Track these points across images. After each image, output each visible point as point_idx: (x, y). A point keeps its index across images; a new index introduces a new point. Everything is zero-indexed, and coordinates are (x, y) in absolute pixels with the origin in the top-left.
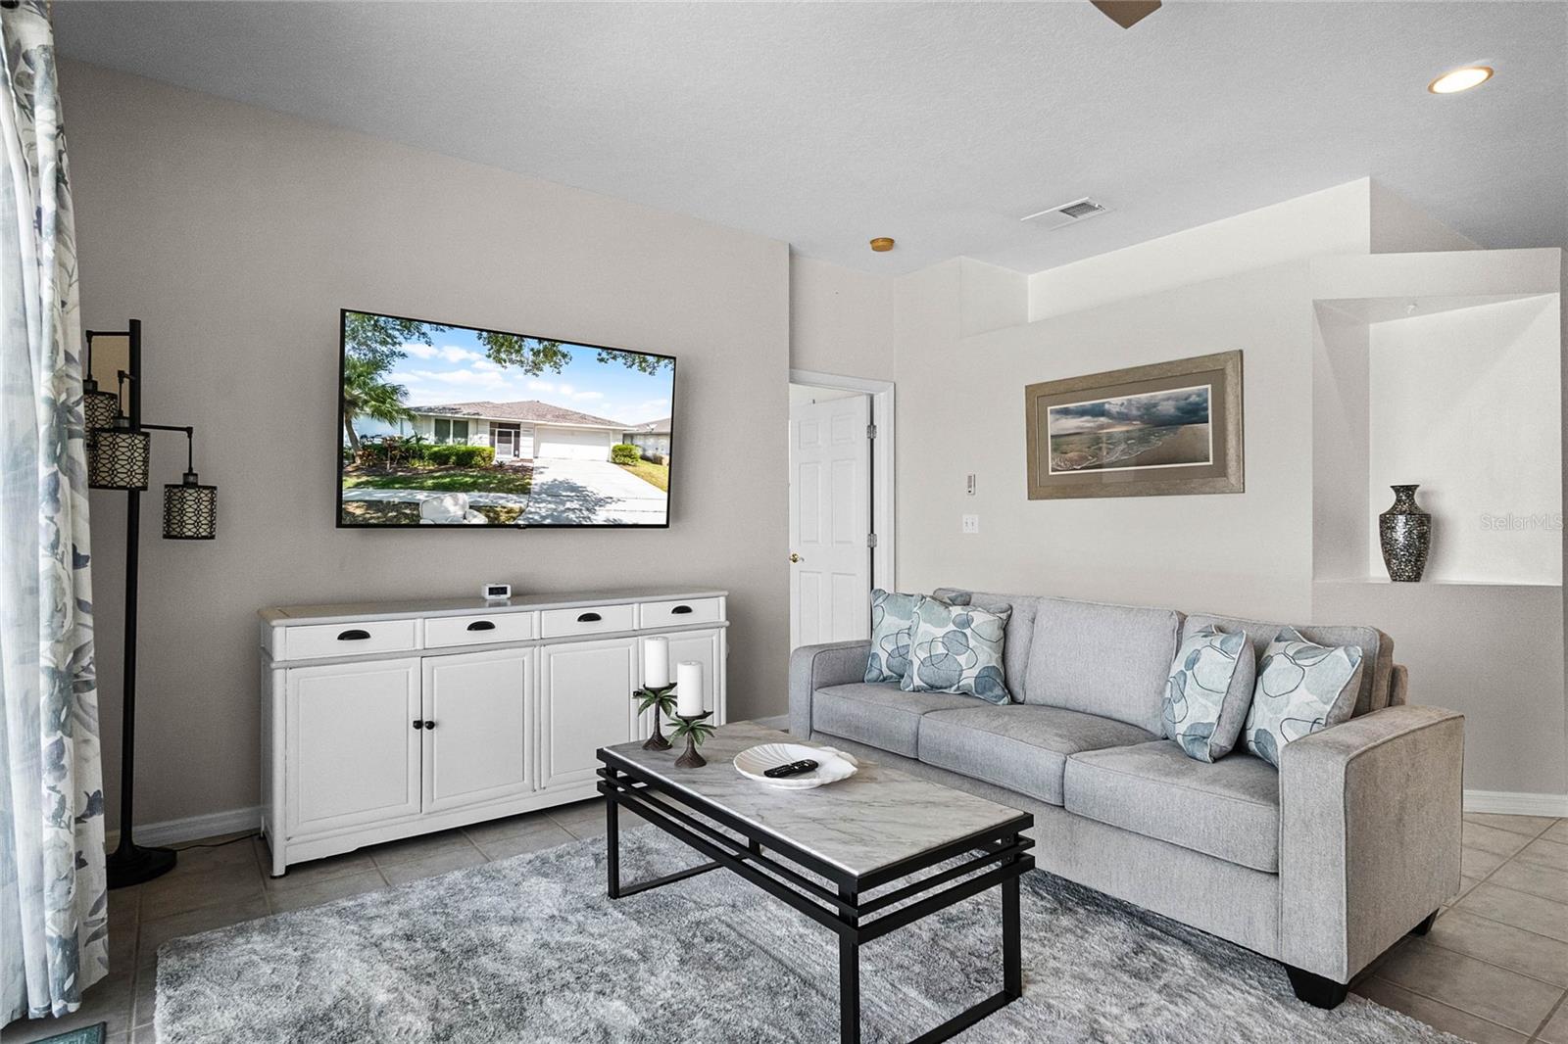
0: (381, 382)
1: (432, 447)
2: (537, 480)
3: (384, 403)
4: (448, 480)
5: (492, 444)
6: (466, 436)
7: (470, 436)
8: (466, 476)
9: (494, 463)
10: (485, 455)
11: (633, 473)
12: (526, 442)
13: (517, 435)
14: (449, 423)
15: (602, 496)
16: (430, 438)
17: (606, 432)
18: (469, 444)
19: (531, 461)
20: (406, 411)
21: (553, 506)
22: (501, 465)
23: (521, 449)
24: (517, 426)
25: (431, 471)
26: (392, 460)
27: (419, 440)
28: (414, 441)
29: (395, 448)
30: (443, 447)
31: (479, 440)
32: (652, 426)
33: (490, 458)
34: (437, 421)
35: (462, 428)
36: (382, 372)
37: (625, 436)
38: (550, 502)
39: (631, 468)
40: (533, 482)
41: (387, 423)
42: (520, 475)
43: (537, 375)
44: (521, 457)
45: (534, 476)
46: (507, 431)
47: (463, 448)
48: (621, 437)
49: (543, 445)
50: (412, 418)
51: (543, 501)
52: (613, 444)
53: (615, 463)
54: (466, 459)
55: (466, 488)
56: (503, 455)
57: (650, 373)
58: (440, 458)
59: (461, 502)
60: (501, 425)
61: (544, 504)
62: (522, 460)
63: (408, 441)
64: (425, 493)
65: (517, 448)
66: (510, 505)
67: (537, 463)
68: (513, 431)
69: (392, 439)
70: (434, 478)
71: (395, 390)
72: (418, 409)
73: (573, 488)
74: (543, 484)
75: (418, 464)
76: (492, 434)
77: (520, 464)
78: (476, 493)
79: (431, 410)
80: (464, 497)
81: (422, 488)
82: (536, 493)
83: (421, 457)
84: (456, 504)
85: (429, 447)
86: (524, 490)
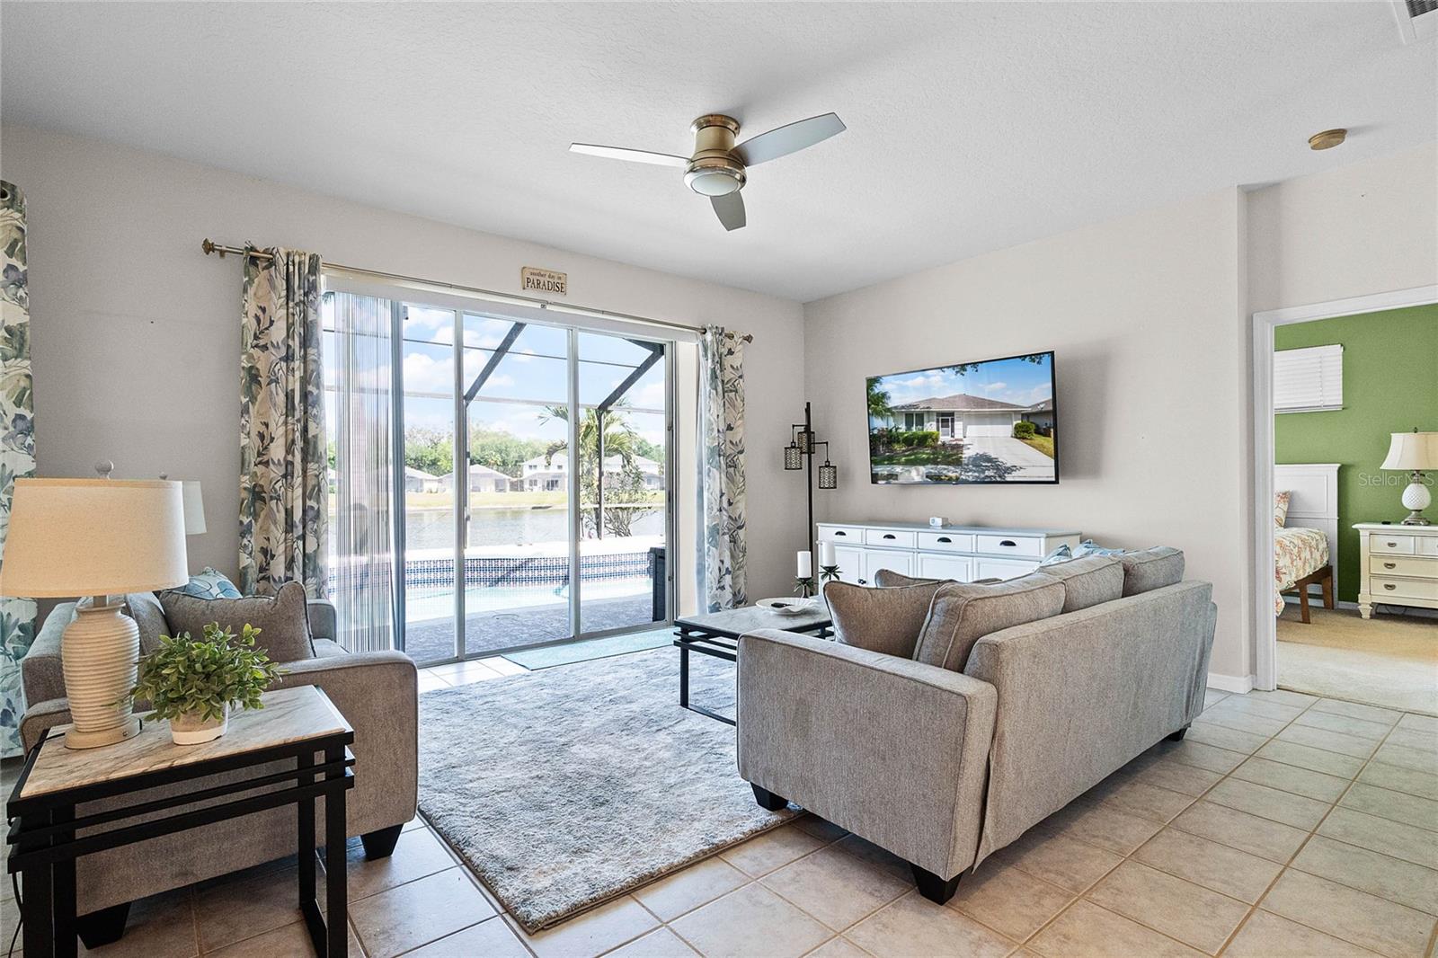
0: (877, 391)
1: (904, 434)
2: (967, 454)
3: (878, 405)
4: (913, 457)
5: (938, 429)
6: (922, 424)
7: (925, 424)
8: (924, 453)
9: (939, 443)
10: (934, 437)
11: (1030, 445)
12: (958, 425)
13: (953, 421)
14: (913, 416)
15: (1008, 465)
16: (903, 428)
17: (1009, 413)
18: (925, 430)
19: (961, 440)
20: (889, 410)
21: (976, 474)
22: (944, 444)
23: (955, 431)
24: (952, 414)
25: (904, 451)
26: (883, 444)
27: (897, 429)
28: (894, 430)
29: (884, 436)
30: (910, 433)
31: (930, 427)
32: (1042, 406)
33: (937, 439)
34: (906, 415)
35: (920, 418)
36: (876, 384)
37: (1023, 415)
38: (975, 472)
39: (1028, 441)
40: (963, 456)
41: (880, 419)
42: (955, 451)
43: (963, 375)
44: (956, 437)
45: (964, 452)
46: (946, 418)
47: (921, 433)
48: (1020, 417)
49: (969, 427)
50: (893, 414)
51: (971, 471)
52: (1015, 423)
53: (1017, 438)
54: (923, 440)
55: (923, 462)
56: (944, 438)
57: (1038, 363)
58: (908, 441)
59: (921, 473)
60: (943, 414)
61: (970, 473)
62: (956, 440)
63: (891, 431)
64: (901, 467)
65: (953, 431)
66: (950, 474)
67: (966, 441)
68: (950, 418)
69: (883, 430)
70: (905, 456)
71: (884, 395)
72: (896, 408)
73: (989, 459)
74: (970, 457)
75: (896, 447)
76: (938, 422)
77: (954, 443)
78: (929, 466)
79: (903, 407)
80: (923, 469)
81: (899, 464)
82: (965, 464)
83: (898, 442)
84: (918, 475)
85: (903, 434)
86: (957, 462)
